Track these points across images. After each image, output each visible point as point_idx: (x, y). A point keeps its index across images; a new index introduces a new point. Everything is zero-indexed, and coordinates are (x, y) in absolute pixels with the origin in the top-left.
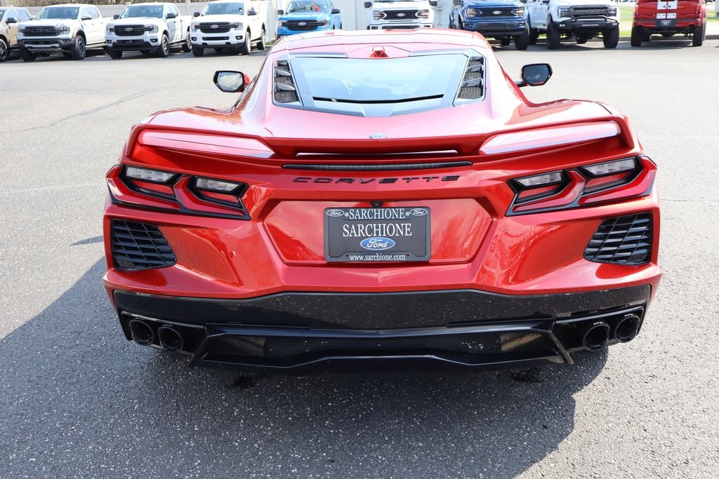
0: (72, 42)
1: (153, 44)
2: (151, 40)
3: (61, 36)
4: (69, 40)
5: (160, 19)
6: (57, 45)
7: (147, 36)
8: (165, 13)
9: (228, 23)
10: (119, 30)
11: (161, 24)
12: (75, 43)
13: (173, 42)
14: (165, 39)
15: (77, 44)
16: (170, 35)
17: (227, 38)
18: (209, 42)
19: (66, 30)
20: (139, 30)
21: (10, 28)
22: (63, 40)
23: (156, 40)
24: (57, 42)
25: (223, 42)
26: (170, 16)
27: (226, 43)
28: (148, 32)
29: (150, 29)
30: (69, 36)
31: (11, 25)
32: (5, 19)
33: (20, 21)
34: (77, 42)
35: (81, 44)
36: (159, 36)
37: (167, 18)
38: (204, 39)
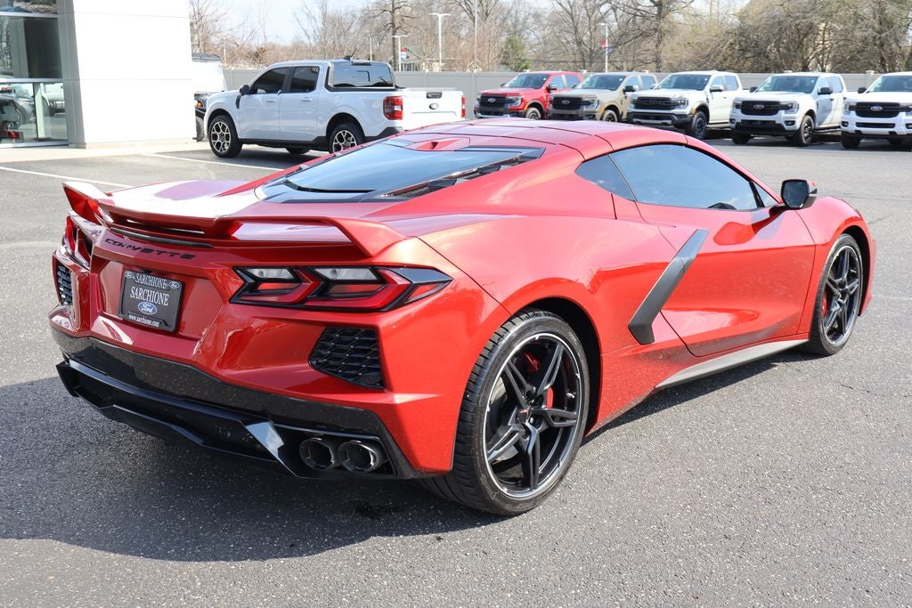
0: (688, 119)
1: (786, 127)
2: (786, 122)
3: (676, 111)
4: (685, 116)
5: (808, 96)
6: (669, 122)
7: (781, 117)
8: (818, 88)
9: (897, 105)
10: (746, 107)
11: (805, 102)
12: (692, 120)
13: (822, 126)
14: (809, 123)
15: (694, 122)
16: (817, 118)
17: (892, 125)
18: (864, 130)
19: (684, 103)
20: (772, 107)
21: (626, 97)
22: (676, 115)
23: (793, 123)
24: (669, 118)
25: (886, 131)
26: (825, 91)
27: (890, 132)
28: (783, 111)
29: (787, 108)
30: (687, 111)
31: (628, 94)
32: (622, 87)
33: (641, 89)
34: (695, 119)
35: (700, 122)
36: (799, 118)
37: (819, 94)
38: (859, 124)
